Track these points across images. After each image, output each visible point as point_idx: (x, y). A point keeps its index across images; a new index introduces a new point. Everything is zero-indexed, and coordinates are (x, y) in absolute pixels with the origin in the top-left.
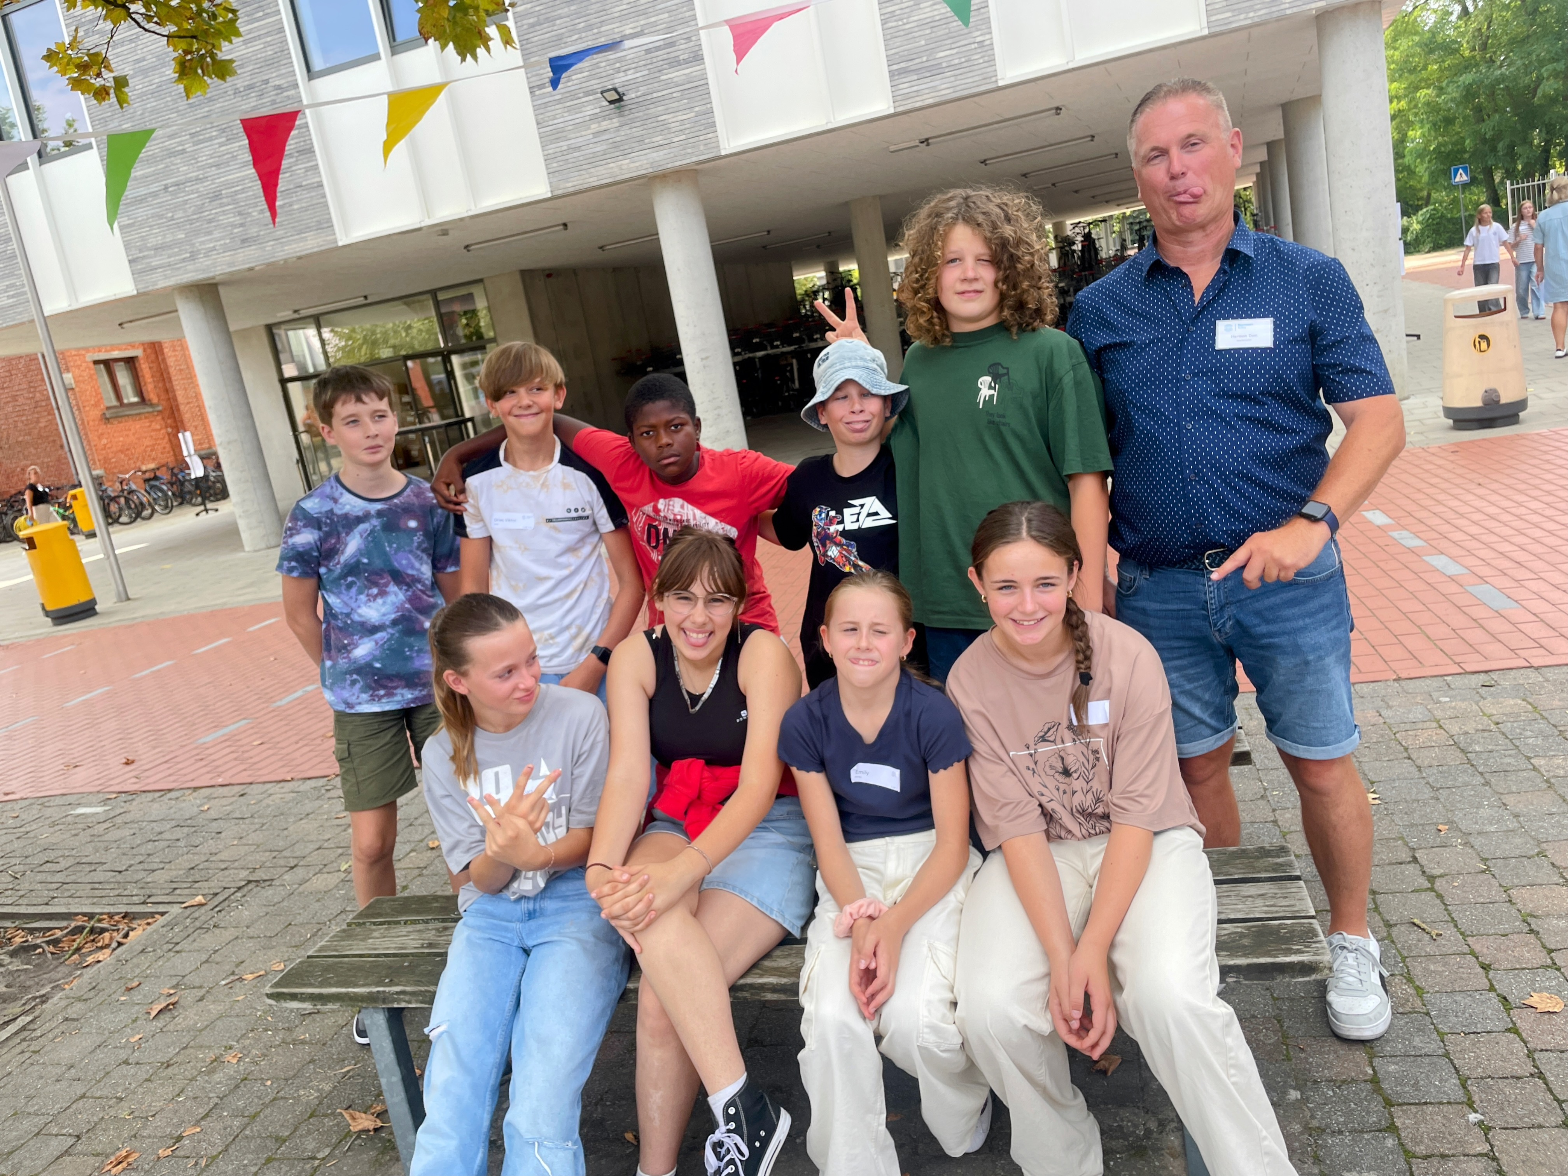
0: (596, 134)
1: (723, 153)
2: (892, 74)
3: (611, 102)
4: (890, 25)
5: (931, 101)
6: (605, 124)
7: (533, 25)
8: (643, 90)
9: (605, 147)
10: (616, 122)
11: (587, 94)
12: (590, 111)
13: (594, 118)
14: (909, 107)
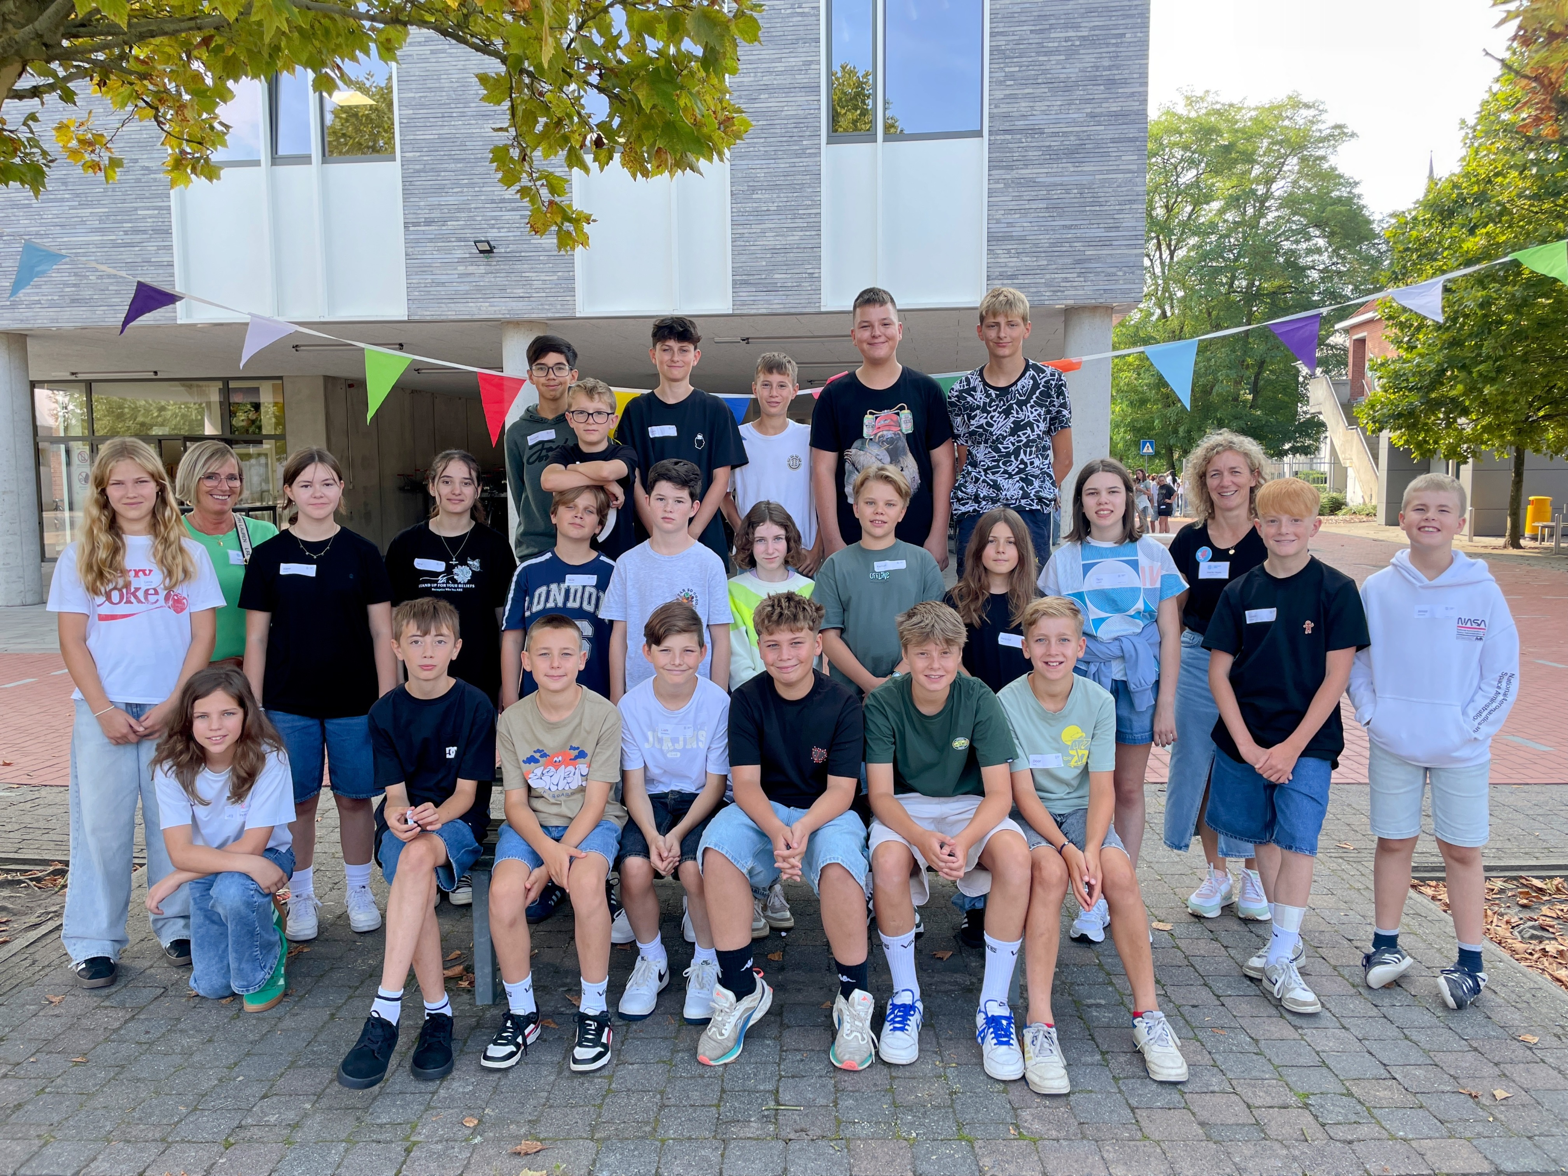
0: (461, 275)
1: (578, 315)
2: (734, 282)
3: (481, 252)
4: (739, 243)
5: (764, 311)
6: (471, 269)
7: (418, 171)
8: (512, 247)
9: (467, 288)
10: (482, 269)
11: (459, 240)
12: (459, 254)
13: (461, 261)
14: (745, 312)
